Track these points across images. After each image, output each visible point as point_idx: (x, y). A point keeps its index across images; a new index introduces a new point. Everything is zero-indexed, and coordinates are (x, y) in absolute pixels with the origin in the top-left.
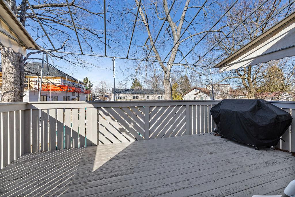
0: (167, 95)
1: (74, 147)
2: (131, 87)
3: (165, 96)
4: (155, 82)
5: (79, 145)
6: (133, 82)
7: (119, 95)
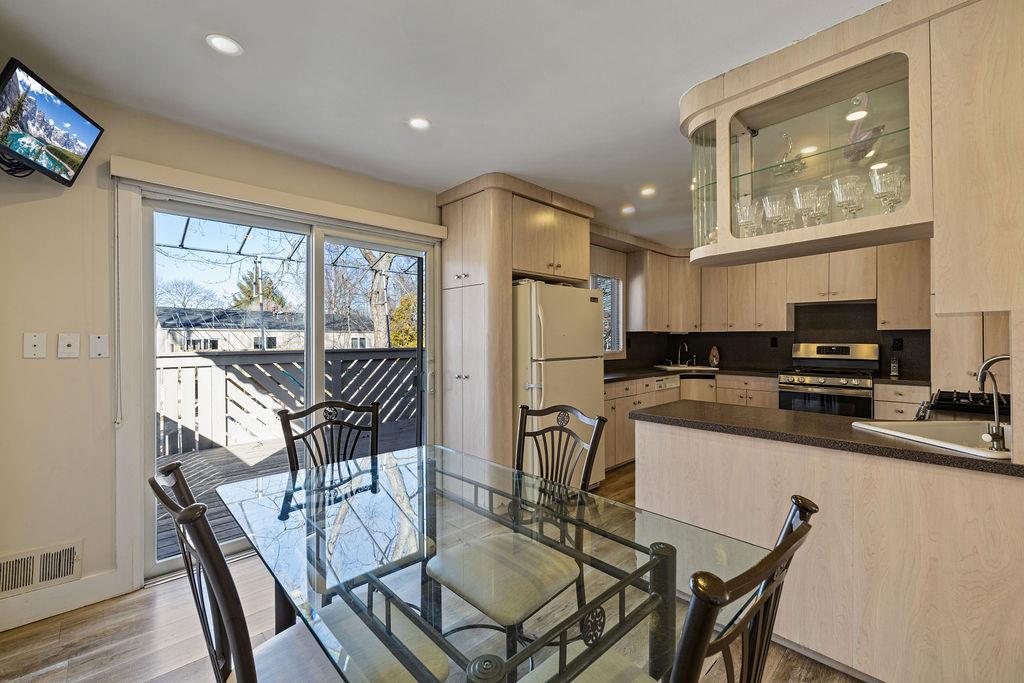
0: (381, 334)
1: (167, 454)
2: (235, 300)
3: (376, 338)
4: (335, 286)
5: (180, 445)
6: (244, 284)
7: (189, 333)
